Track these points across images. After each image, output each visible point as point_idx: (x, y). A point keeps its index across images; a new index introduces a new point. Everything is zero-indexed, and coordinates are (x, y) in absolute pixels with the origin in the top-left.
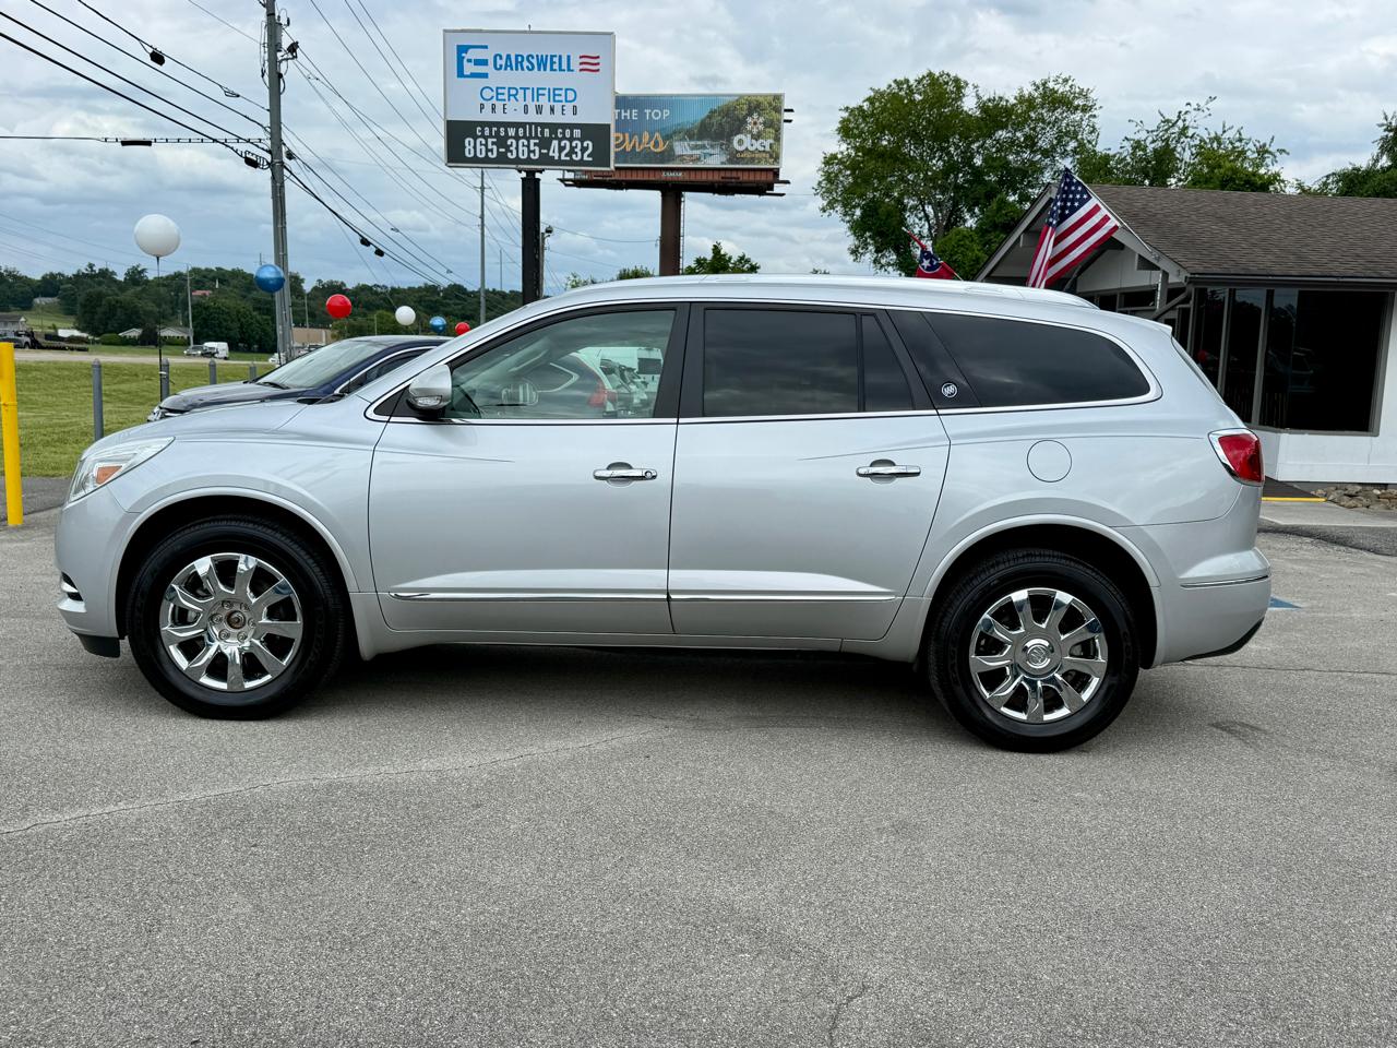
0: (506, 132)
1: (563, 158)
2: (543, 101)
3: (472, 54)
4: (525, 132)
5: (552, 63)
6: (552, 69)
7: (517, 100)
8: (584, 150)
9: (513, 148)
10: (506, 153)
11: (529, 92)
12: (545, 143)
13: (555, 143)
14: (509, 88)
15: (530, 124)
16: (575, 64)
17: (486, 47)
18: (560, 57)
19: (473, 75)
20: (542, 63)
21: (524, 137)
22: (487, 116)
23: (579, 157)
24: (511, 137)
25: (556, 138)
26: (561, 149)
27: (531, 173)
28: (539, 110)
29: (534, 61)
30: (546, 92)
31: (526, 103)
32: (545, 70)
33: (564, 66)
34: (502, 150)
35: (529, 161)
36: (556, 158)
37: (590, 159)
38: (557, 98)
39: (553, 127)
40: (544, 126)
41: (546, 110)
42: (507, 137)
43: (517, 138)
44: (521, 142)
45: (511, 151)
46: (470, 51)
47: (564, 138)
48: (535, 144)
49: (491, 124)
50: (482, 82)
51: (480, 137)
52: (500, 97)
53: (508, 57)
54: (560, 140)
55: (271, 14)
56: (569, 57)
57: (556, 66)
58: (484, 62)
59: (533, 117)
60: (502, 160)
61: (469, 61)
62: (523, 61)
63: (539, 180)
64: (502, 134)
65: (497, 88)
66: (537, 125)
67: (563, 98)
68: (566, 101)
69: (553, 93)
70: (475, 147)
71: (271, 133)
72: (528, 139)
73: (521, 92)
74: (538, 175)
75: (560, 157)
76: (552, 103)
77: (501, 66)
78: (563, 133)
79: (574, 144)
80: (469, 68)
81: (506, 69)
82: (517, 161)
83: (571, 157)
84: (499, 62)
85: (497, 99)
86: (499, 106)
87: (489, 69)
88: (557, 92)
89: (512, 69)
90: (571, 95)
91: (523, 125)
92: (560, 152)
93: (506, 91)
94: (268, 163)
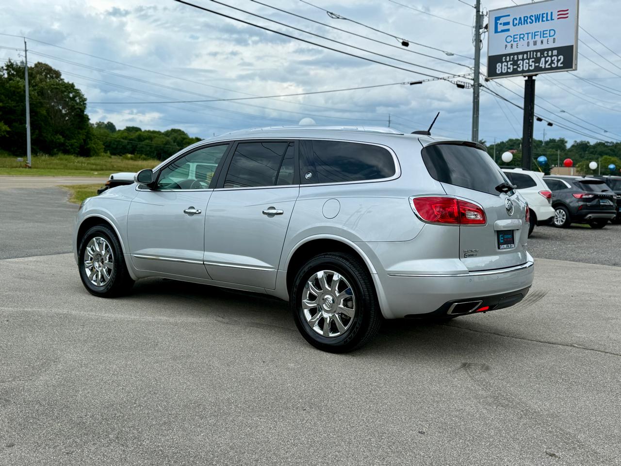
0: (518, 57)
1: (547, 66)
2: (538, 39)
3: (502, 20)
4: (527, 56)
5: (543, 17)
6: (543, 21)
7: (524, 40)
8: (558, 61)
9: (521, 66)
10: (517, 68)
11: (530, 35)
12: (537, 60)
13: (543, 59)
14: (520, 35)
15: (530, 51)
16: (555, 16)
17: (509, 15)
18: (547, 13)
19: (503, 31)
20: (537, 18)
21: (527, 59)
22: (509, 51)
23: (556, 65)
24: (520, 60)
25: (544, 57)
26: (546, 62)
27: (530, 77)
28: (535, 43)
29: (533, 18)
30: (539, 33)
31: (529, 41)
32: (539, 22)
33: (549, 18)
34: (515, 67)
35: (529, 71)
36: (543, 67)
37: (562, 65)
38: (545, 36)
39: (542, 51)
40: (537, 51)
41: (539, 43)
42: (518, 60)
43: (523, 60)
44: (525, 61)
45: (520, 67)
46: (501, 19)
47: (548, 56)
48: (532, 62)
49: (510, 55)
50: (507, 34)
51: (504, 62)
52: (515, 40)
53: (520, 18)
54: (546, 57)
55: (478, 11)
56: (552, 13)
57: (545, 19)
58: (508, 23)
59: (532, 48)
60: (515, 72)
61: (501, 24)
62: (527, 19)
63: (534, 80)
64: (516, 59)
65: (514, 36)
66: (533, 51)
67: (548, 35)
68: (550, 36)
69: (543, 34)
70: (502, 68)
71: (475, 70)
72: (529, 60)
73: (526, 36)
74: (534, 78)
75: (545, 66)
76: (542, 39)
77: (516, 24)
78: (548, 54)
79: (553, 59)
80: (500, 28)
81: (519, 25)
82: (523, 71)
83: (551, 66)
84: (516, 22)
85: (514, 41)
86: (515, 44)
87: (510, 26)
88: (545, 32)
89: (522, 24)
90: (552, 33)
91: (526, 53)
92: (545, 64)
93: (518, 36)
94: (472, 86)
